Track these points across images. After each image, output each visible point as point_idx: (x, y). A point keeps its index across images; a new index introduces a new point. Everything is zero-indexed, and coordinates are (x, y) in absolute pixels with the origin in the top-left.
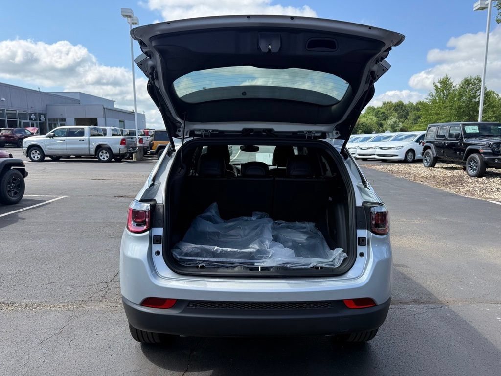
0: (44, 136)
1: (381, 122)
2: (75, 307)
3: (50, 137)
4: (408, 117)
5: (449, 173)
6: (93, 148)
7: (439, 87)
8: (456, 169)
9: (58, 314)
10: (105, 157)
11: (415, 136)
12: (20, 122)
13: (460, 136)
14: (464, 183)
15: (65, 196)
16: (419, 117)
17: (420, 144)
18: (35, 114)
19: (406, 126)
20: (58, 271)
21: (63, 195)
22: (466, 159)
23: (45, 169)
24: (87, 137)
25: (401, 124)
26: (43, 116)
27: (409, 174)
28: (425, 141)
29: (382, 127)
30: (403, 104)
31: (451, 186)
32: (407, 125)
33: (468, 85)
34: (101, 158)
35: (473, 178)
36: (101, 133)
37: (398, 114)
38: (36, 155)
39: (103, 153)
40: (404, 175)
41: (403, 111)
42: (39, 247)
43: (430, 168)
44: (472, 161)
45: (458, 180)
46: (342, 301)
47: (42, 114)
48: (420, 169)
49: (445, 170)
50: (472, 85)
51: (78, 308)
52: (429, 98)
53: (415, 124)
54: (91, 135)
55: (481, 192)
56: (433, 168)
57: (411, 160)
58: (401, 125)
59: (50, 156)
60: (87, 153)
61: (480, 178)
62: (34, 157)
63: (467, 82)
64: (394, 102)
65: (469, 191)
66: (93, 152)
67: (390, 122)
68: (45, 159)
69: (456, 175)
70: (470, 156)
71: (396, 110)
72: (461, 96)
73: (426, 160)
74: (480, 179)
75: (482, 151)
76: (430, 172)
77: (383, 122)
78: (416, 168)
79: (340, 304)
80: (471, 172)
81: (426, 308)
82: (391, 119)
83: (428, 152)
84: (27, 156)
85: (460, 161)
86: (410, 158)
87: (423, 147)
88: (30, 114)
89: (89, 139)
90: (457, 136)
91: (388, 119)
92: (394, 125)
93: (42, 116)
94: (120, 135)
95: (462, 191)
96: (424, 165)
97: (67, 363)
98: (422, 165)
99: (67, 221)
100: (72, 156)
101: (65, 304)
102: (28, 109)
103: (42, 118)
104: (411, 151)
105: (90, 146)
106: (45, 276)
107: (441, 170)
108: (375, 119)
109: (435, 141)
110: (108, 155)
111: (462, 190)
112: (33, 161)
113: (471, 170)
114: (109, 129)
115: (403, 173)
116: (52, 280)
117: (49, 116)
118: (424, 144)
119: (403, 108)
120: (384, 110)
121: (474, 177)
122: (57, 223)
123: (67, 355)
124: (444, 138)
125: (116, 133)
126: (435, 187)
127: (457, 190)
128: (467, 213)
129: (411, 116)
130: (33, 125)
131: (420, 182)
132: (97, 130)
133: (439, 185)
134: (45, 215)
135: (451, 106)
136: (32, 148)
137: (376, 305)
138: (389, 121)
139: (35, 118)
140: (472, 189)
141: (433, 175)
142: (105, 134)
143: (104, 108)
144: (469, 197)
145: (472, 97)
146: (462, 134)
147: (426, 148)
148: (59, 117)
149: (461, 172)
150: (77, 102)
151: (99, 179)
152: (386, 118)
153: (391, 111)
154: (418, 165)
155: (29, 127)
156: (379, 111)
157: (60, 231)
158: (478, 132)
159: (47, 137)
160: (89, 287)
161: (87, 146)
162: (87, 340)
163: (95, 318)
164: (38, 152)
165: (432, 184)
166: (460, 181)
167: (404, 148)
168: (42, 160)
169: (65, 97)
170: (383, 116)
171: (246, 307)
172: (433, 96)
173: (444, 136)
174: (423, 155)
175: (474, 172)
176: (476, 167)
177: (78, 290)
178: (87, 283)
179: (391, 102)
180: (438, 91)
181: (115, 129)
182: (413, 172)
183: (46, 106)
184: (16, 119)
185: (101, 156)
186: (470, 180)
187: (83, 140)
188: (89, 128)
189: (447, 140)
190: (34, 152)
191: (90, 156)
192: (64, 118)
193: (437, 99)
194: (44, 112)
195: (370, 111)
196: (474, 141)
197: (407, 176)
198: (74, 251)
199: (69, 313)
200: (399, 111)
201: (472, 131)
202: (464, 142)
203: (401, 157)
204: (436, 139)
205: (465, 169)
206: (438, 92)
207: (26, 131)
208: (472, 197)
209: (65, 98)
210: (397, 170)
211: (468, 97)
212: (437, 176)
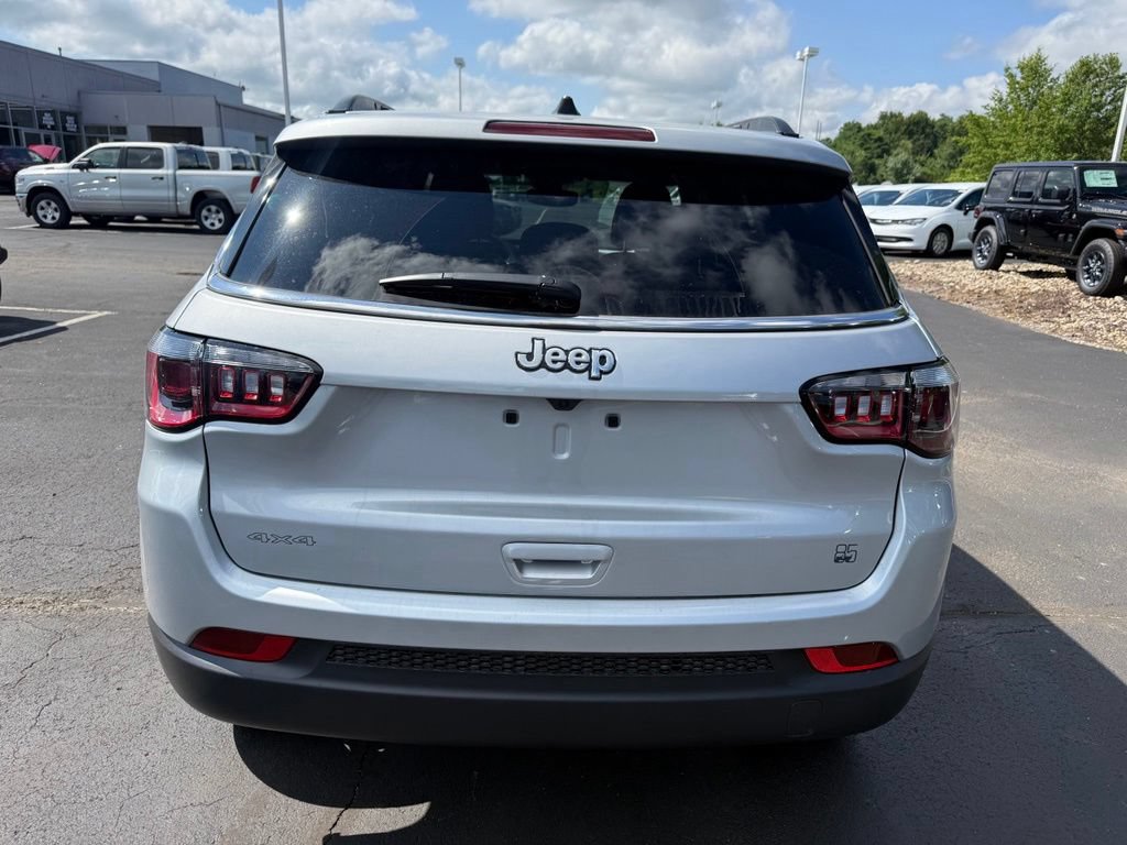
0: (66, 165)
1: (873, 160)
2: (76, 605)
3: (80, 167)
4: (936, 151)
5: (1034, 285)
6: (184, 199)
7: (1018, 79)
8: (1050, 275)
9: (23, 626)
10: (216, 222)
11: (956, 193)
12: (15, 130)
13: (1071, 195)
14: (1070, 309)
15: (106, 313)
16: (961, 152)
17: (966, 214)
18: (53, 113)
19: (929, 172)
20: (47, 504)
21: (100, 311)
22: (1078, 252)
23: (69, 244)
24: (170, 172)
25: (917, 166)
26: (72, 118)
27: (939, 284)
28: (981, 205)
29: (875, 174)
30: (927, 120)
31: (1037, 315)
32: (931, 169)
33: (1087, 74)
34: (207, 223)
35: (1091, 298)
36: (205, 164)
37: (913, 143)
38: (51, 213)
39: (209, 210)
40: (926, 286)
41: (927, 136)
42: (11, 439)
43: (989, 271)
44: (1092, 258)
45: (1055, 302)
46: (802, 651)
47: (71, 115)
48: (964, 275)
49: (1023, 278)
50: (1097, 76)
51: (82, 609)
52: (992, 104)
53: (951, 168)
54: (181, 168)
55: (1109, 331)
56: (994, 273)
57: (943, 251)
58: (918, 170)
59: (85, 216)
60: (173, 210)
61: (1109, 297)
62: (45, 217)
63: (1086, 70)
64: (906, 115)
65: (1082, 329)
66: (185, 208)
67: (892, 162)
68: (72, 222)
69: (1051, 289)
70: (1089, 245)
71: (910, 134)
72: (1068, 100)
73: (980, 251)
74: (1109, 302)
75: (1120, 232)
76: (989, 281)
77: (877, 162)
78: (954, 269)
79: (796, 661)
80: (1086, 283)
81: (995, 631)
82: (898, 154)
83: (988, 233)
84: (29, 214)
85: (1063, 255)
86: (939, 246)
87: (976, 220)
88: (41, 114)
89: (175, 176)
90: (1063, 195)
91: (889, 155)
92: (902, 169)
93: (70, 119)
94: (252, 169)
95: (1063, 329)
96: (975, 264)
97: (18, 774)
98: (969, 264)
99: (96, 373)
100: (137, 218)
101: (50, 598)
102: (34, 99)
103: (71, 125)
104: (945, 229)
105: (179, 194)
106: (11, 517)
107: (1016, 278)
108: (861, 154)
109: (1007, 205)
110: (221, 216)
111: (1065, 327)
112: (43, 225)
113: (1088, 278)
114: (224, 153)
115: (925, 282)
116: (29, 531)
117: (88, 119)
118: (978, 212)
119: (928, 130)
120: (881, 133)
121: (1095, 295)
122: (71, 378)
123: (23, 751)
124: (1029, 200)
125: (243, 165)
126: (1000, 317)
127: (1052, 325)
128: (1080, 383)
129: (944, 150)
130: (48, 141)
131: (965, 304)
132: (197, 154)
133: (1011, 312)
134: (45, 357)
135: (1043, 126)
136: (39, 194)
137: (899, 661)
138: (891, 159)
139: (53, 123)
140: (1088, 324)
141: (994, 287)
142: (216, 166)
143: (218, 105)
144: (1082, 342)
145: (1093, 106)
146: (1075, 190)
147: (983, 222)
148: (110, 122)
149: (1063, 283)
150: (155, 87)
151: (186, 274)
152: (886, 151)
153: (899, 134)
154: (959, 264)
155: (39, 143)
156: (869, 135)
157: (73, 401)
158: (1116, 185)
159: (74, 167)
160: (121, 552)
161: (171, 194)
162: (87, 706)
163: (122, 640)
164: (53, 205)
165: (991, 310)
166: (1061, 304)
167: (927, 223)
168: (63, 224)
169: (123, 73)
170: (879, 147)
171: (507, 665)
172: (1001, 100)
173: (1029, 195)
174: (973, 240)
175: (1096, 283)
176: (1101, 271)
177: (90, 559)
178: (117, 540)
179: (900, 114)
180: (1015, 89)
181: (240, 153)
182: (946, 280)
183: (79, 94)
184: (5, 123)
185: (206, 218)
186: (1084, 304)
187: (162, 178)
188: (175, 148)
189: (1037, 203)
190: (43, 203)
191: (179, 217)
192: (123, 125)
193: (1011, 107)
194: (74, 109)
195: (849, 133)
196: (1104, 207)
197: (933, 288)
198: (101, 452)
199: (56, 624)
200: (915, 137)
201: (1100, 184)
202: (1079, 209)
203: (920, 243)
204: (1010, 202)
205: (1072, 276)
206: (1013, 89)
207: (31, 153)
208: (1089, 344)
209: (122, 75)
210: (909, 273)
211: (1085, 104)
212: (1004, 290)
